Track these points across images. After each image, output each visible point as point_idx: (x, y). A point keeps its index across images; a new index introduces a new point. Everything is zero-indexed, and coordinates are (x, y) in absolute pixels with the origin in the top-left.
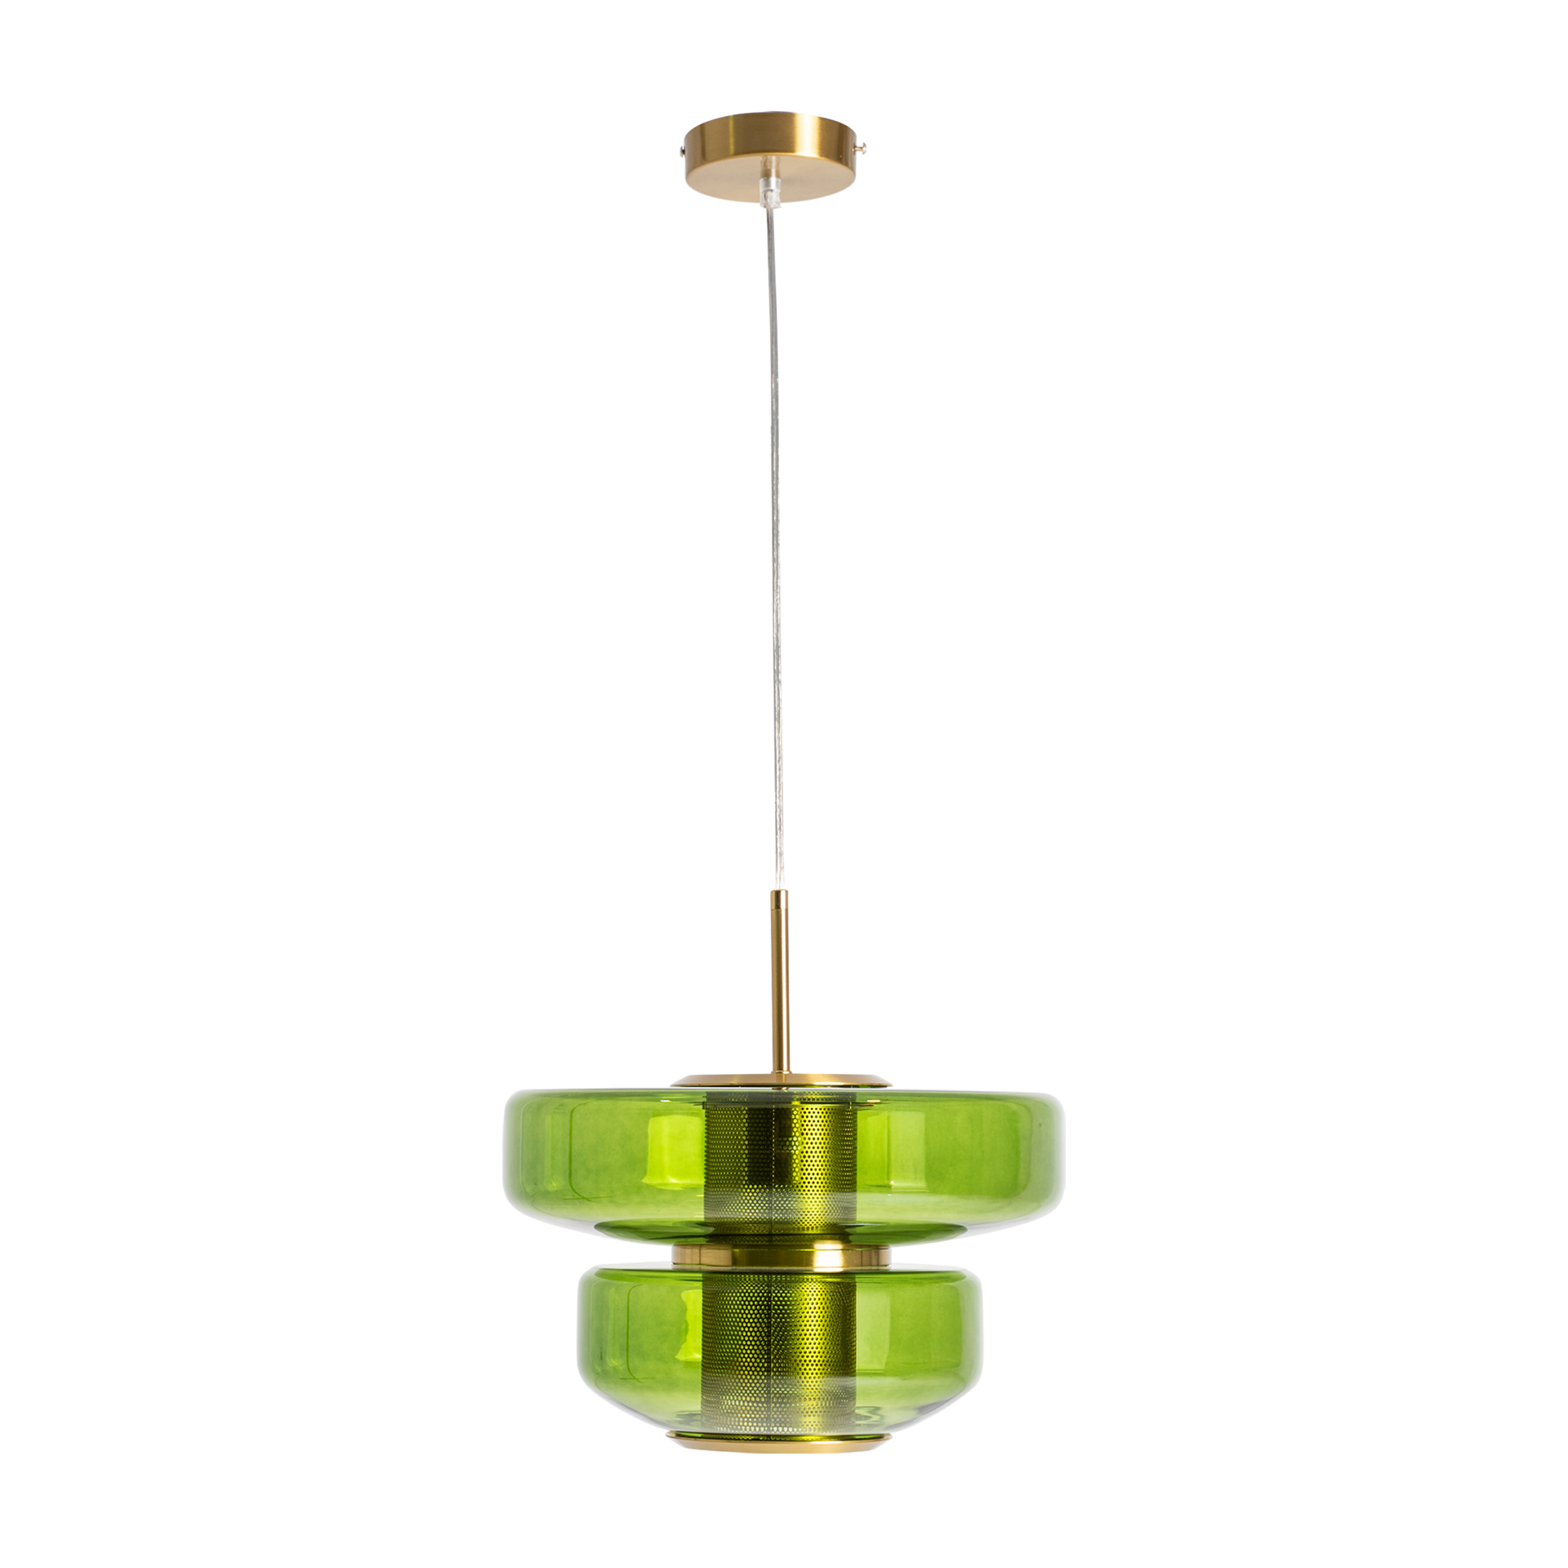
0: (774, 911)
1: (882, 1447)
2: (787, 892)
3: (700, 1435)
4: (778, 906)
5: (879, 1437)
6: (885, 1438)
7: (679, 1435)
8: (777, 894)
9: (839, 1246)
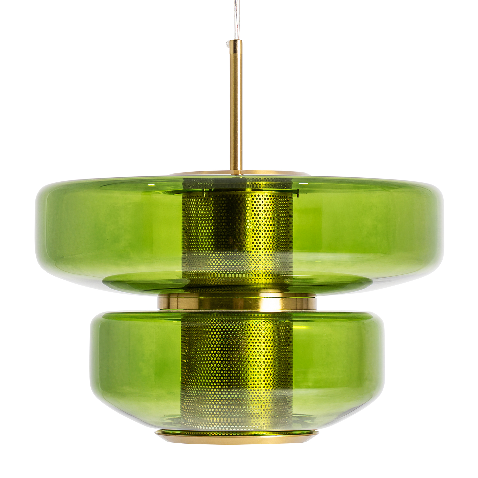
0: (232, 55)
1: (312, 440)
2: (241, 41)
3: (179, 432)
4: (235, 51)
5: (310, 433)
6: (314, 433)
7: (165, 433)
8: (235, 42)
9: (278, 294)
